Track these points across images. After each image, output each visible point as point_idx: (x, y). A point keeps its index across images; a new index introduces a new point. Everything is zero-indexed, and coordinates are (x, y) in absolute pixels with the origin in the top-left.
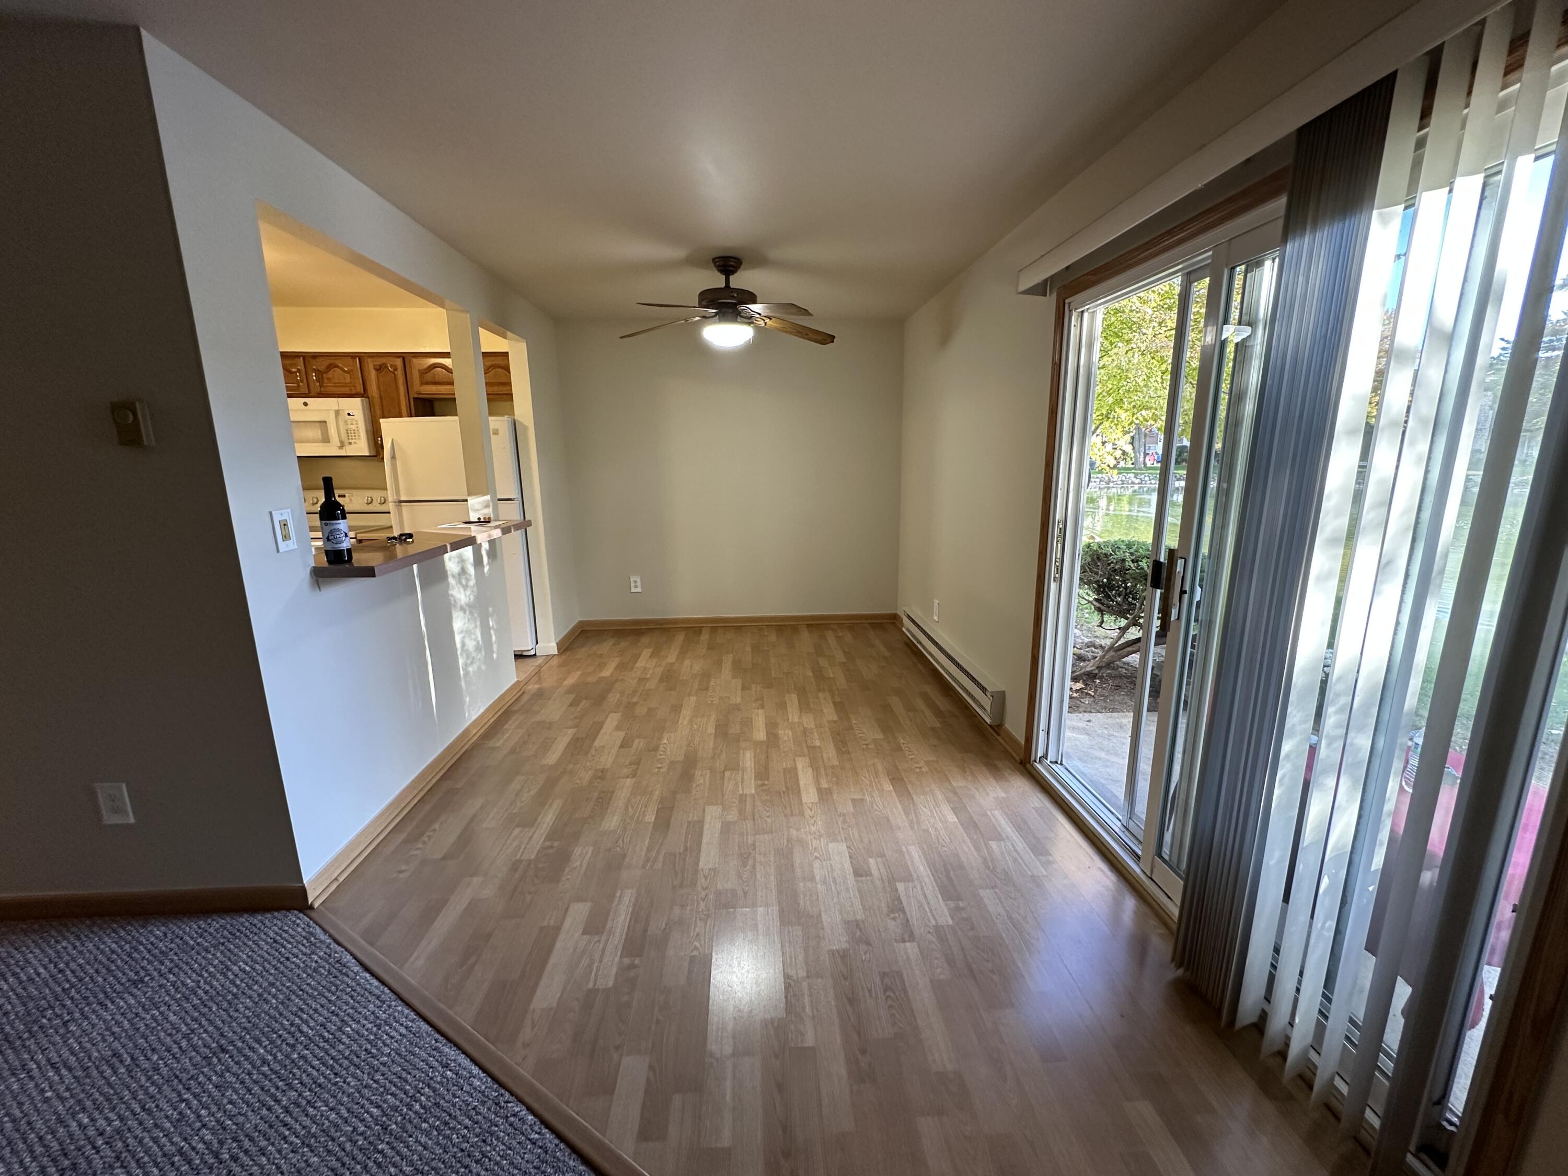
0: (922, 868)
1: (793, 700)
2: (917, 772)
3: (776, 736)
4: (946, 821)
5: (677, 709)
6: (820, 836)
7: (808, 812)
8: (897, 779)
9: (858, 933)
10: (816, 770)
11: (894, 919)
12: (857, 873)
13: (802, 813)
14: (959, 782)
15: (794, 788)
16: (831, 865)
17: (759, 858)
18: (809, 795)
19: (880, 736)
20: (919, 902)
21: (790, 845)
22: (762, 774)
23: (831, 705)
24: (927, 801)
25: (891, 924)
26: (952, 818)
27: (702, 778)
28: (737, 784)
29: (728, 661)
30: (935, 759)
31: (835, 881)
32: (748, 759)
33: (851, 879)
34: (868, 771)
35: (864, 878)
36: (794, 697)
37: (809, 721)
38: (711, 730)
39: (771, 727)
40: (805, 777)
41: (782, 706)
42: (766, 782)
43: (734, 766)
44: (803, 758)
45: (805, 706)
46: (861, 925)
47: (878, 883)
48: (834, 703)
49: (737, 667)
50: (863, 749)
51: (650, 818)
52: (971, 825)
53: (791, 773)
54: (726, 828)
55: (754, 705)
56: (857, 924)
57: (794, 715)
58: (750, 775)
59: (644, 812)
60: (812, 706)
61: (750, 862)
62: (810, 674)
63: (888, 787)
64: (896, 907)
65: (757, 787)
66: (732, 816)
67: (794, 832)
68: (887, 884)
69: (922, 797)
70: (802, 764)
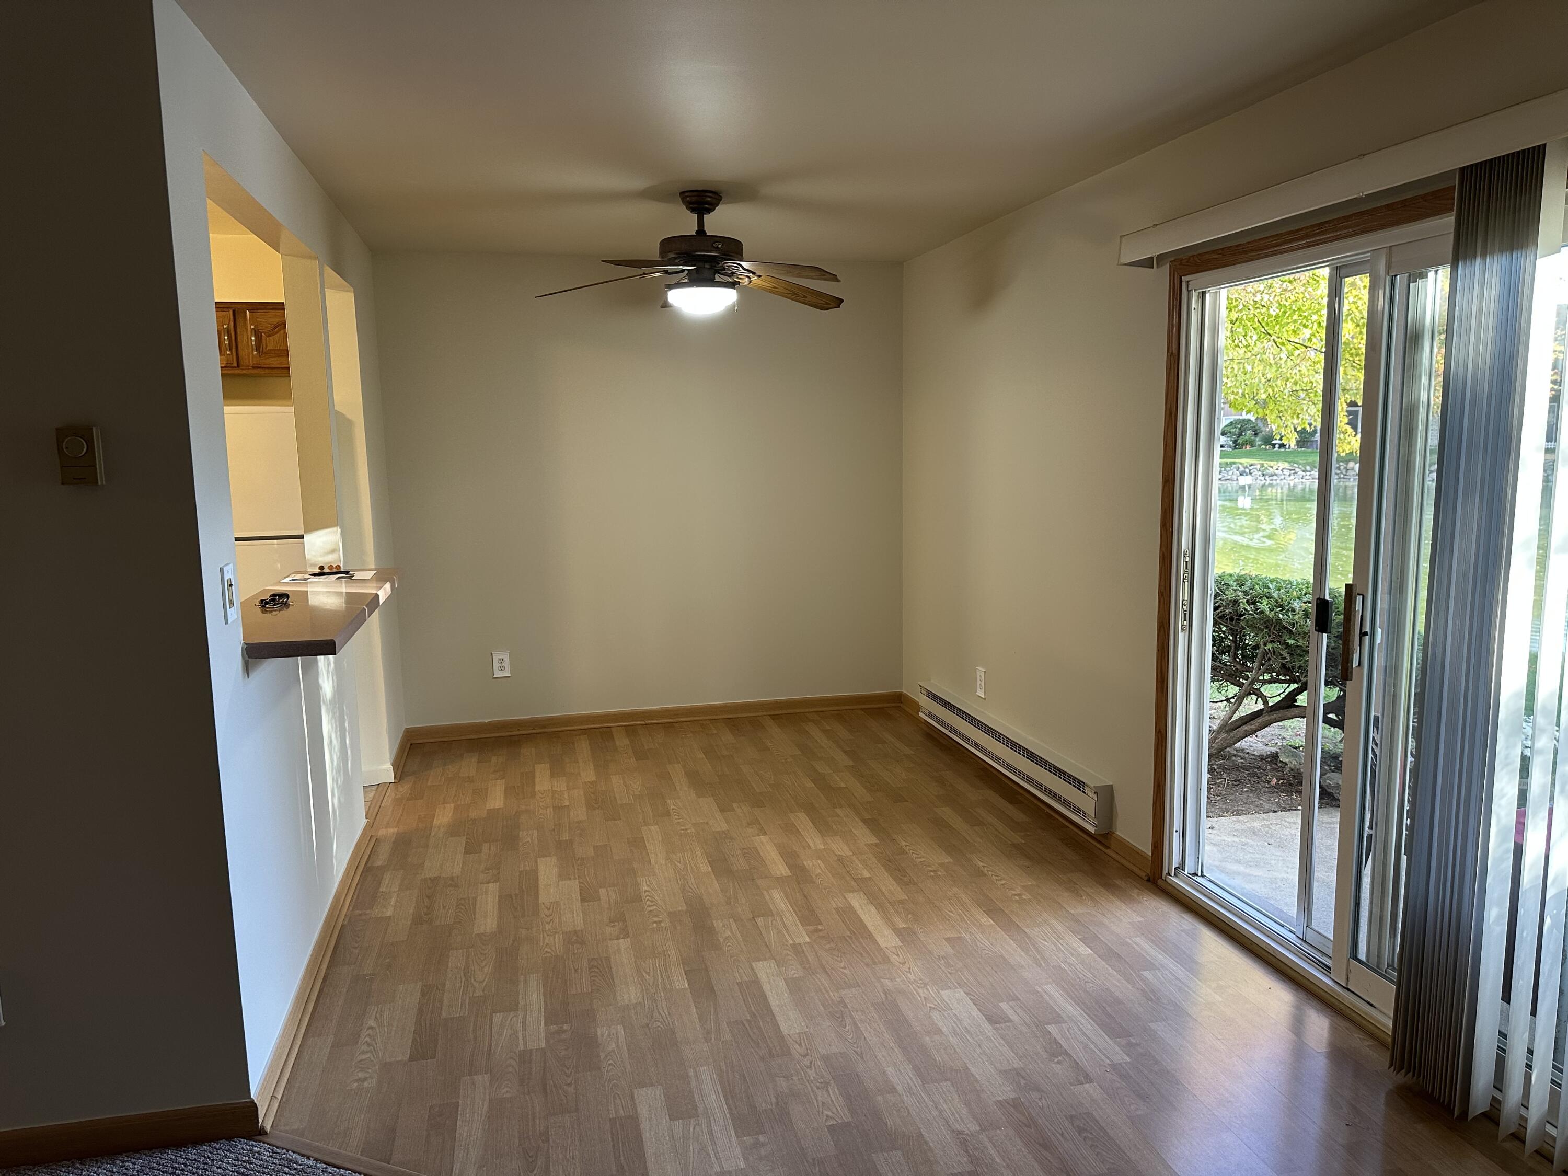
0: (1070, 1007)
1: (802, 820)
2: (1017, 901)
3: (803, 869)
4: (1079, 955)
5: (637, 843)
6: (926, 984)
7: (894, 958)
8: (992, 910)
9: (1023, 1082)
10: (880, 907)
11: (1059, 1062)
12: (991, 1020)
13: (886, 960)
14: (1078, 909)
15: (860, 931)
16: (955, 1015)
17: (858, 1016)
18: (886, 939)
19: (948, 860)
20: (1082, 1042)
21: (890, 998)
22: (809, 916)
23: (861, 824)
24: (1044, 933)
25: (1058, 1068)
26: (1085, 950)
27: (725, 929)
28: (779, 932)
29: (677, 772)
30: (1034, 883)
31: (968, 1031)
32: (778, 899)
33: (987, 1027)
34: (952, 904)
35: (1003, 1025)
36: (802, 816)
37: (839, 847)
38: (705, 868)
39: (790, 857)
40: (870, 916)
41: (791, 829)
42: (820, 927)
43: (763, 910)
44: (855, 894)
45: (824, 827)
46: (1023, 1073)
47: (1024, 1029)
48: (865, 821)
49: (696, 780)
50: (932, 877)
51: (681, 983)
52: (1110, 955)
53: (847, 914)
54: (794, 986)
55: (749, 830)
56: (1018, 1072)
57: (814, 840)
58: (791, 919)
59: (668, 977)
60: (834, 827)
61: (848, 1021)
62: (809, 784)
63: (987, 921)
64: (1056, 1051)
65: (810, 934)
66: (795, 971)
67: (888, 983)
68: (1034, 1029)
69: (1037, 930)
70: (857, 901)
